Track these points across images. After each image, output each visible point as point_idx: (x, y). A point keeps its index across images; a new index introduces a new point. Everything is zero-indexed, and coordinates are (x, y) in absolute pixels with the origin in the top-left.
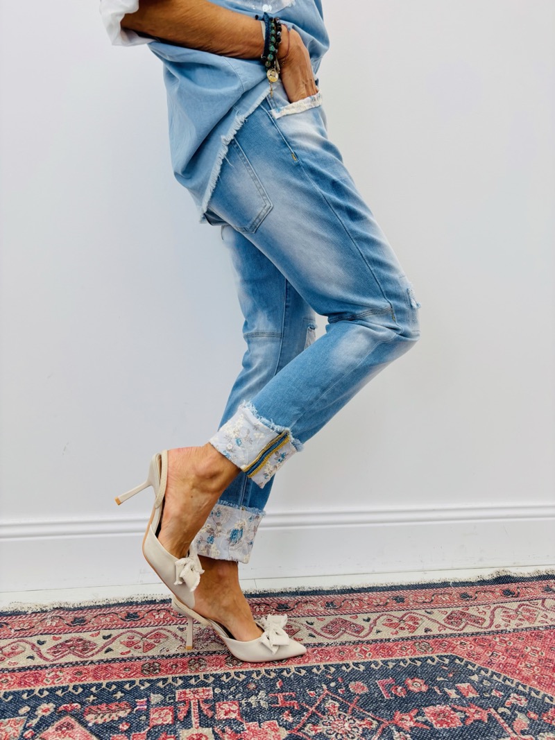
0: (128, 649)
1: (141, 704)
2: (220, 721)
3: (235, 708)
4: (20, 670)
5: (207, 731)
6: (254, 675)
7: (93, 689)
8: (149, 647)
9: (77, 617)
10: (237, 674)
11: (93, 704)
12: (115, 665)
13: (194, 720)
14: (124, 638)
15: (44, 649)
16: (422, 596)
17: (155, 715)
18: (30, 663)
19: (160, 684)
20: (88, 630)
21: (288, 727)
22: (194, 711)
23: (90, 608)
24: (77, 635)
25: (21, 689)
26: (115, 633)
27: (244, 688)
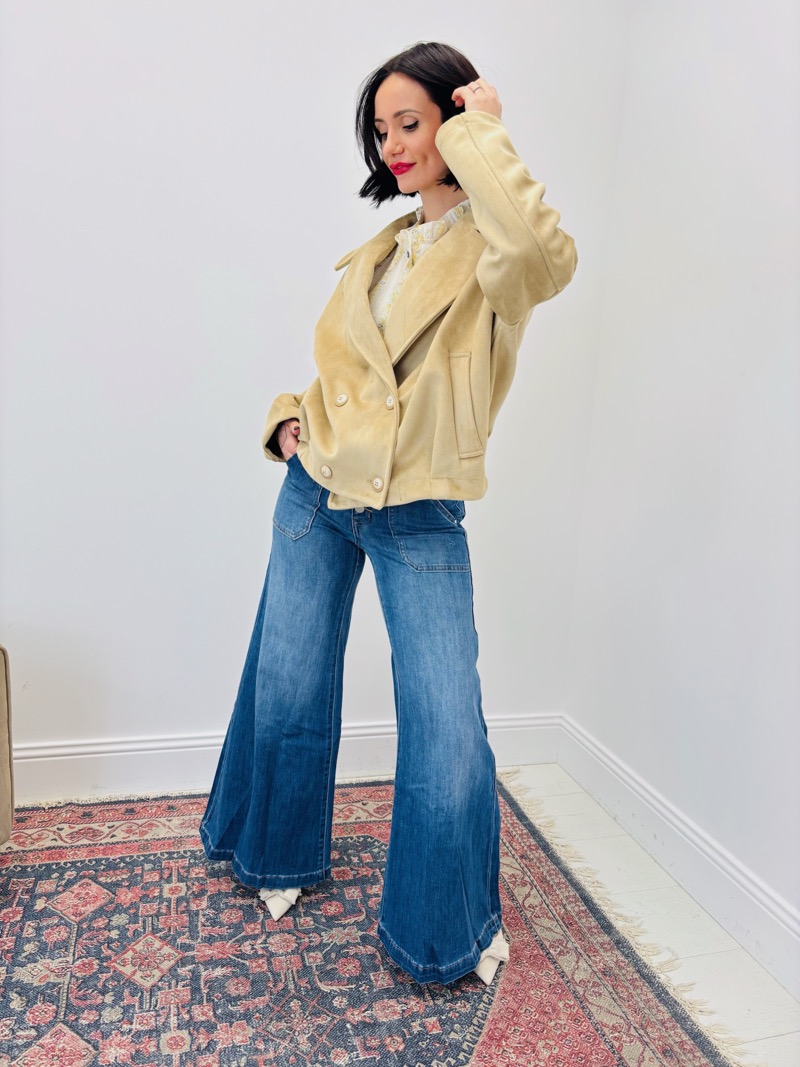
0: (128, 835)
1: (138, 870)
2: (192, 879)
3: (203, 871)
4: (48, 848)
5: (183, 885)
7: (103, 862)
8: (143, 833)
9: (86, 811)
11: (104, 870)
12: (118, 846)
13: (174, 878)
14: (124, 827)
15: (63, 834)
16: (364, 792)
17: (148, 876)
18: (54, 843)
20: (95, 822)
22: (175, 873)
23: (96, 805)
24: (88, 825)
25: (51, 862)
26: (117, 824)
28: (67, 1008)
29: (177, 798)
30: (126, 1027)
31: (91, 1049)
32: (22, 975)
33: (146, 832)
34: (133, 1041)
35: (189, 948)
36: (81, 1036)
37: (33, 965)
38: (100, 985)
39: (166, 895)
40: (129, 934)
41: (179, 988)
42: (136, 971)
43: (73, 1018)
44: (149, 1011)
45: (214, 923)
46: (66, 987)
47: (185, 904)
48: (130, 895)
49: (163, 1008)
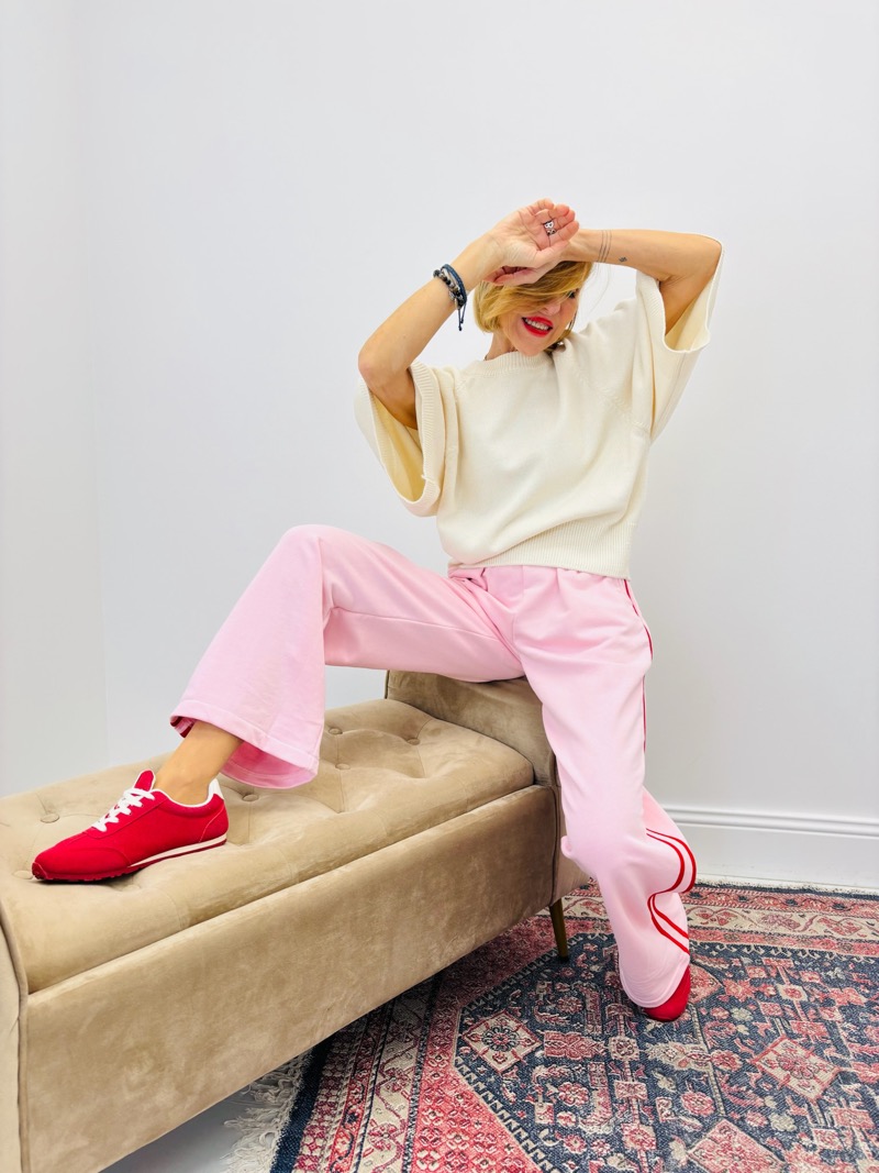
0: (705, 921)
1: (736, 962)
2: (808, 983)
3: (816, 976)
5: (797, 987)
6: (827, 956)
8: (722, 922)
10: (812, 952)
12: (702, 931)
13: (785, 979)
14: (697, 911)
17: (751, 971)
19: (745, 950)
21: (867, 996)
22: (783, 973)
27: (821, 963)
28: (723, 1101)
29: (744, 888)
30: (806, 1141)
31: (775, 1157)
32: (656, 1051)
33: (726, 922)
34: (822, 1160)
35: (843, 1063)
36: (758, 1140)
37: (664, 1045)
38: (752, 1084)
39: (785, 996)
40: (762, 1033)
41: (853, 1108)
42: (788, 1078)
43: (738, 1117)
44: (825, 1127)
45: (862, 1041)
46: (713, 1078)
47: (812, 1011)
48: (741, 989)
49: (843, 1128)
